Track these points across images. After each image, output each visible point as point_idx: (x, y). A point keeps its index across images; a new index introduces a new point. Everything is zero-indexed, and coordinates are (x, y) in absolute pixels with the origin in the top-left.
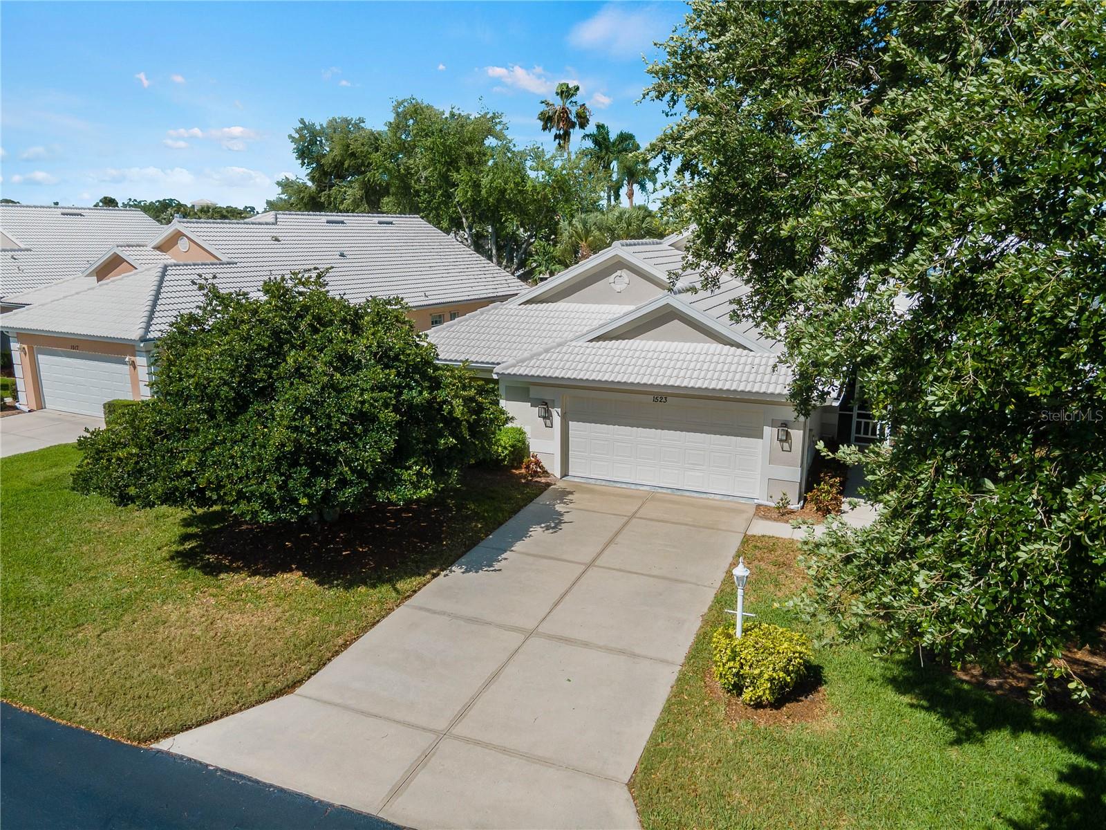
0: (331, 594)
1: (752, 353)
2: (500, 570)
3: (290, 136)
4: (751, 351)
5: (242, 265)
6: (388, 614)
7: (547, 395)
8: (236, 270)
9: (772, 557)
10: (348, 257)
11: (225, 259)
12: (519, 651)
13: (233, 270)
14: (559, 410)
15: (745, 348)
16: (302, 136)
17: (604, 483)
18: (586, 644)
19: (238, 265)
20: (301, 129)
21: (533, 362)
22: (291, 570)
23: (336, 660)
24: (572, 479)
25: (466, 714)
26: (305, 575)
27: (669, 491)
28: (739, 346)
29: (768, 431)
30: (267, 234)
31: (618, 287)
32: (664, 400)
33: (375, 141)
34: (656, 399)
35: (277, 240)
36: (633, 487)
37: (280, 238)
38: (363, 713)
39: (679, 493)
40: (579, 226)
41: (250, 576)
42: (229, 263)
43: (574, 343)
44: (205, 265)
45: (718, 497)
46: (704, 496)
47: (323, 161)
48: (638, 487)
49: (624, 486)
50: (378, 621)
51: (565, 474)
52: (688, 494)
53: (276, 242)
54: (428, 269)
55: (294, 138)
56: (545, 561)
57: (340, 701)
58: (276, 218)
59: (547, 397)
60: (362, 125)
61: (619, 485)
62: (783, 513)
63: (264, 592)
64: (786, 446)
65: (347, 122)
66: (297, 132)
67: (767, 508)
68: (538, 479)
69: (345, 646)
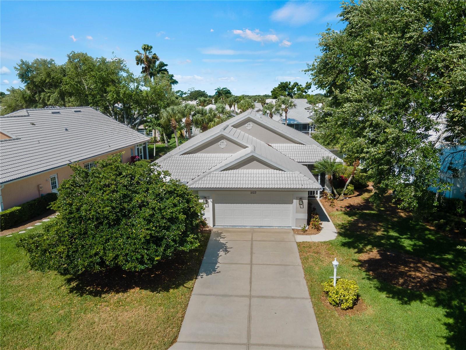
0: (160, 296)
1: (285, 173)
2: (220, 272)
3: (15, 68)
4: (285, 171)
5: (24, 139)
6: (189, 299)
7: (205, 194)
8: (21, 142)
9: (311, 250)
10: (69, 130)
11: (14, 137)
12: (251, 305)
13: (20, 142)
14: (212, 200)
15: (282, 170)
16: (22, 68)
17: (231, 227)
18: (273, 297)
19: (22, 139)
20: (22, 65)
21: (200, 182)
22: (134, 288)
23: (183, 323)
24: (218, 227)
25: (251, 335)
26: (140, 289)
27: (258, 227)
28: (280, 170)
29: (295, 201)
30: (28, 122)
31: (222, 147)
32: (255, 193)
33: (63, 71)
34: (252, 193)
35: (33, 124)
36: (243, 227)
37: (35, 123)
38: (211, 343)
39: (262, 228)
40: (170, 111)
41: (117, 294)
42: (17, 139)
43: (215, 172)
44: (6, 141)
45: (277, 228)
46: (271, 228)
47: (35, 80)
48: (245, 227)
49: (239, 227)
50: (188, 304)
51: (214, 226)
52: (265, 228)
53: (34, 126)
54: (104, 133)
55: (17, 68)
56: (233, 265)
57: (199, 341)
58: (28, 113)
59: (206, 195)
60: (53, 62)
61: (237, 227)
62: (304, 231)
63: (128, 300)
64: (302, 206)
65: (45, 61)
66: (19, 66)
67: (298, 230)
68: (205, 229)
69: (183, 317)
